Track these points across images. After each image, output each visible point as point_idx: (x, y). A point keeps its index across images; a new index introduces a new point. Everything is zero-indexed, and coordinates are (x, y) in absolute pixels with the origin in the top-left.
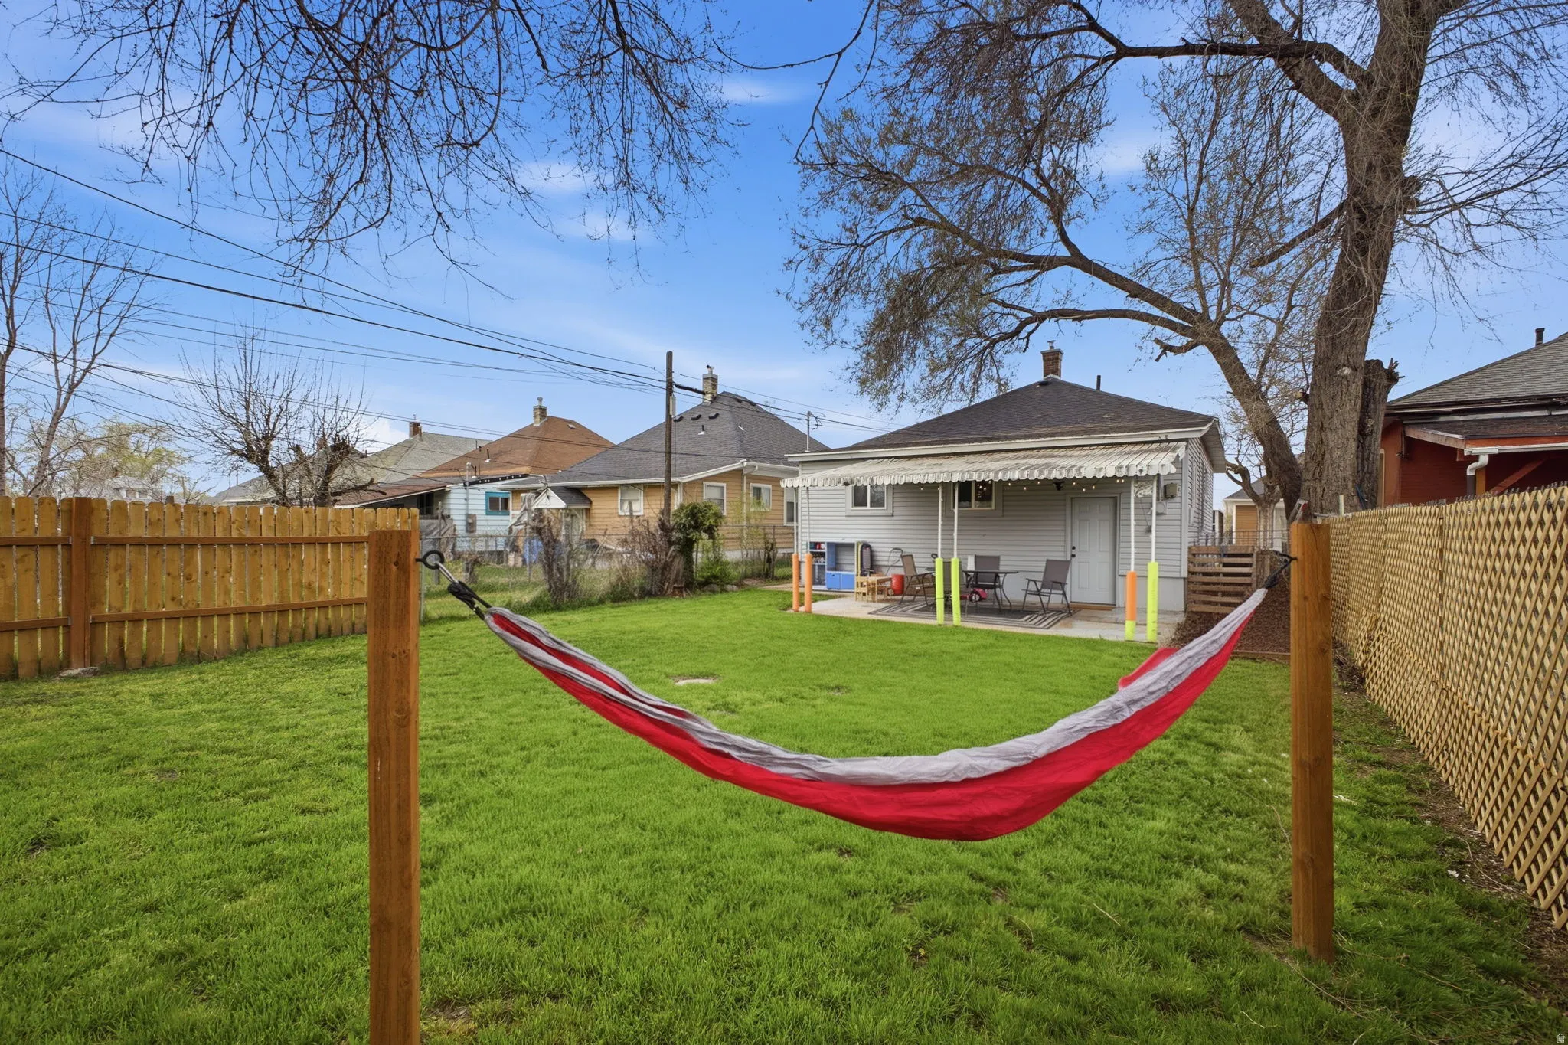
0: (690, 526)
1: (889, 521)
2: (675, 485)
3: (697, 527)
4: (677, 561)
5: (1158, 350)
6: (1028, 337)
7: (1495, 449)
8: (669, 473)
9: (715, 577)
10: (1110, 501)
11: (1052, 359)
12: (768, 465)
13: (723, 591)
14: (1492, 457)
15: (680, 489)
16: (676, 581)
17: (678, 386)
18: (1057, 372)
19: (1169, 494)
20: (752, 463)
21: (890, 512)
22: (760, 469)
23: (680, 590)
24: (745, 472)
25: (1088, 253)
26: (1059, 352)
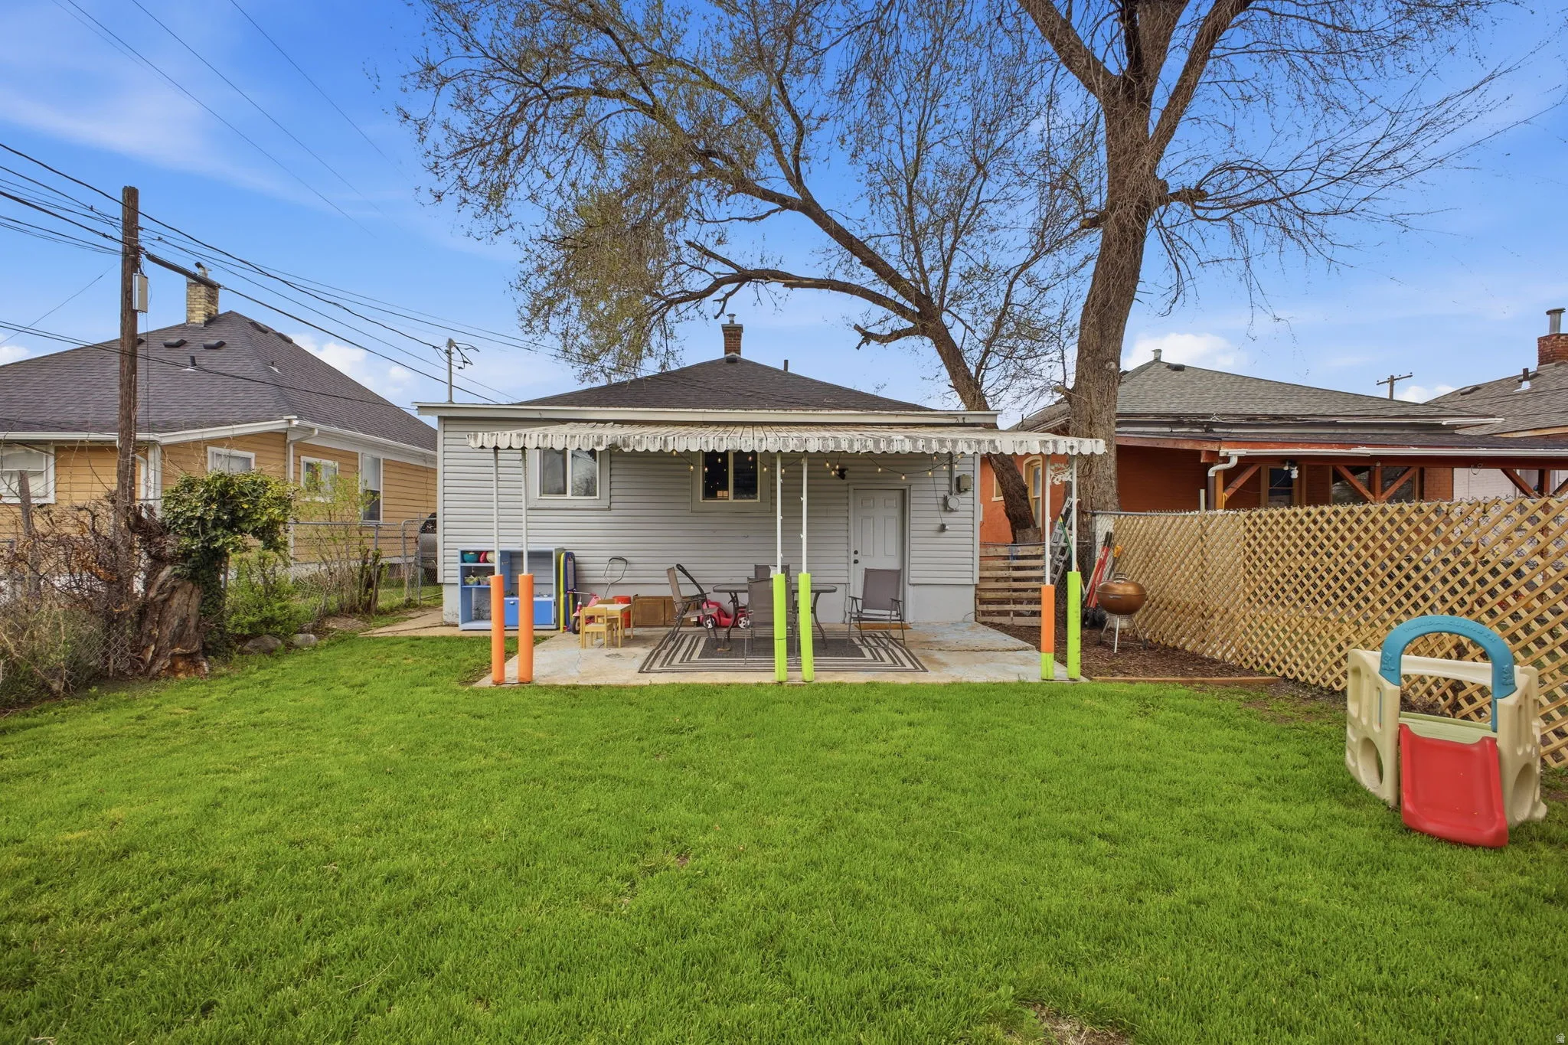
0: (217, 523)
1: (607, 517)
2: (145, 447)
3: (234, 524)
4: (178, 600)
5: (859, 337)
6: (725, 300)
7: (1243, 452)
8: (128, 426)
9: (268, 622)
10: (897, 495)
11: (733, 334)
12: (336, 429)
13: (290, 646)
14: (1240, 458)
15: (154, 456)
16: (178, 638)
17: (152, 258)
18: (738, 351)
19: (962, 486)
20: (309, 424)
21: (605, 503)
22: (322, 434)
23: (191, 659)
24: (291, 437)
25: (824, 202)
26: (740, 328)
